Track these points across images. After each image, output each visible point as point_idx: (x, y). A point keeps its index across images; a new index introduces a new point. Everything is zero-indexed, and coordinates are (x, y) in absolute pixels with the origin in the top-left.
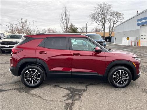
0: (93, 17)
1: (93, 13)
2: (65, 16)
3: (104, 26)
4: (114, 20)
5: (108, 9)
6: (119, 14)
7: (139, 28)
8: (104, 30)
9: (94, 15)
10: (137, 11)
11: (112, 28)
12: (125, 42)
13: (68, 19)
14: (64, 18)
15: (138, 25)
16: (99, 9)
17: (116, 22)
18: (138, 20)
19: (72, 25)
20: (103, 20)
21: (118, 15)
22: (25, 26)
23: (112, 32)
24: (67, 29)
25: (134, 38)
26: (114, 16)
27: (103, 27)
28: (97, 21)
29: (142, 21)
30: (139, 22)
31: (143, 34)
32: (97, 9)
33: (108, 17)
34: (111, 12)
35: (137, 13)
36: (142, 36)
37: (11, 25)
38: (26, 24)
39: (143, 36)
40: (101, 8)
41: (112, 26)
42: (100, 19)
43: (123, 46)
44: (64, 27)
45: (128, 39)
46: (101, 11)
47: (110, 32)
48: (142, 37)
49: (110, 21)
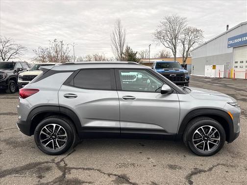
0: (159, 36)
1: (159, 30)
2: (118, 35)
3: (175, 48)
4: (190, 41)
5: (181, 24)
6: (197, 31)
7: (232, 52)
8: (175, 55)
9: (159, 33)
10: (228, 26)
11: (187, 51)
12: (209, 72)
13: (123, 40)
14: (117, 38)
15: (230, 46)
16: (167, 25)
17: (192, 43)
18: (230, 39)
19: (128, 49)
20: (174, 40)
21: (195, 33)
22: (61, 50)
23: (186, 58)
24: (121, 55)
25: (224, 66)
26: (190, 34)
27: (173, 51)
28: (165, 42)
29: (236, 41)
30: (231, 42)
31: (239, 60)
32: (164, 24)
33: (181, 36)
34: (185, 28)
35: (227, 29)
36: (236, 62)
37: (42, 50)
38: (62, 47)
39: (239, 62)
40: (170, 23)
41: (187, 49)
42: (168, 40)
43: (206, 78)
44: (118, 51)
45: (214, 67)
46: (170, 27)
47: (184, 57)
48: (236, 65)
49: (184, 42)
